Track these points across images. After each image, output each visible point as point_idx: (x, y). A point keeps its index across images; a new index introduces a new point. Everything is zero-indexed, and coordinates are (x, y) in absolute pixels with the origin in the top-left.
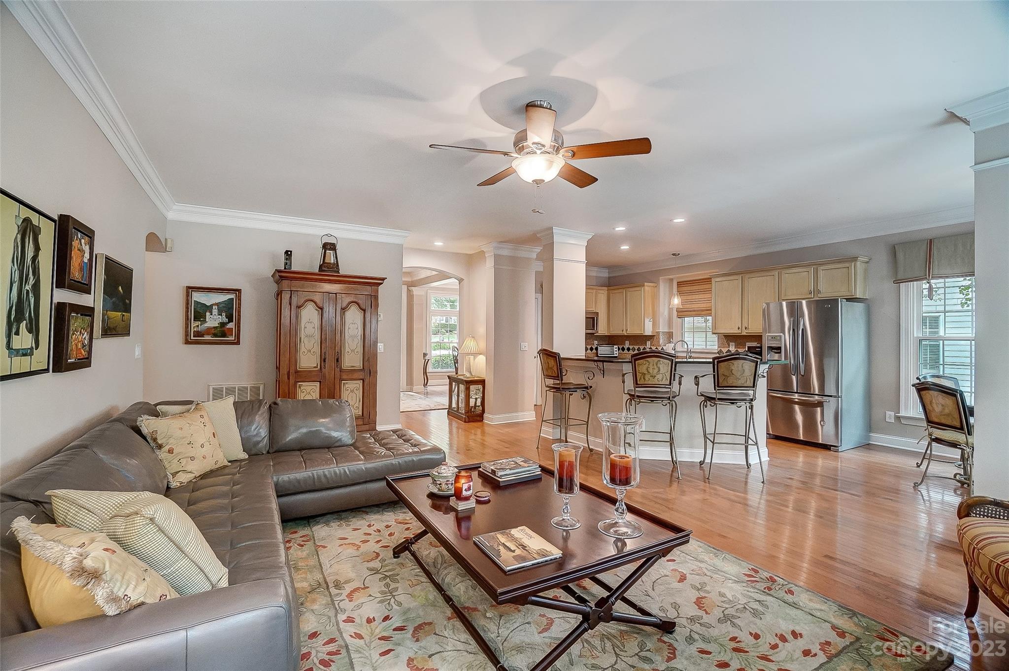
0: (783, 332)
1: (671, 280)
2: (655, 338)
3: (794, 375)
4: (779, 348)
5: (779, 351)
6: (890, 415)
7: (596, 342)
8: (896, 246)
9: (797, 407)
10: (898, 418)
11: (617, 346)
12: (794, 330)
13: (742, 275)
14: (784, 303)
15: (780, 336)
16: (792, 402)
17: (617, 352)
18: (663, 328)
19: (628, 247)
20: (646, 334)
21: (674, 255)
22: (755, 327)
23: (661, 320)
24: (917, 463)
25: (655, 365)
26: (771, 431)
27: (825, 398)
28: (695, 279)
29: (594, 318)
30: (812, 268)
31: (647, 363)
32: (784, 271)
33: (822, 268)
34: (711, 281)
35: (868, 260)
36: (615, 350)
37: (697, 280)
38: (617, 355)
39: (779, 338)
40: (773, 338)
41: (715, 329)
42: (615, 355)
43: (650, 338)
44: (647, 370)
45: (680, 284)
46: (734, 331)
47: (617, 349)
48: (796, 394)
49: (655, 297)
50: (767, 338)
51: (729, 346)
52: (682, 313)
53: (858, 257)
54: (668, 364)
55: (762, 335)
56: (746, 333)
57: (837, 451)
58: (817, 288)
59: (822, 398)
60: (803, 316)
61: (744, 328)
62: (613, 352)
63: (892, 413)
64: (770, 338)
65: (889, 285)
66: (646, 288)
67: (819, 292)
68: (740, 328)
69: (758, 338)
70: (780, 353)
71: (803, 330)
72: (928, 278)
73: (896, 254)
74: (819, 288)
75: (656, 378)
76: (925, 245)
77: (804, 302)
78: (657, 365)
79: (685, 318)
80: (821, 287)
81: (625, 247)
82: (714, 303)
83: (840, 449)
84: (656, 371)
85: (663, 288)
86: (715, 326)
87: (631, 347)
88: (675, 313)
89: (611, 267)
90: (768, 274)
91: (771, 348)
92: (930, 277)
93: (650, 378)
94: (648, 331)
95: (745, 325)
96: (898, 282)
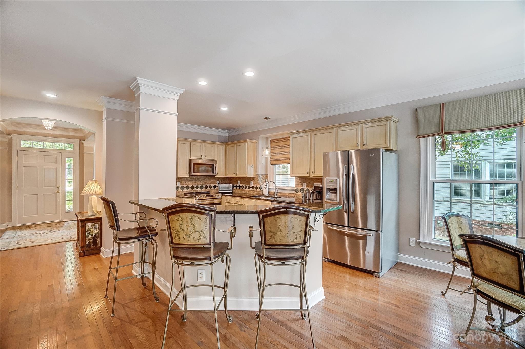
0: (338, 176)
1: (267, 138)
2: (256, 179)
3: (346, 212)
4: (335, 190)
5: (335, 192)
6: (412, 240)
7: (218, 182)
8: (418, 109)
9: (346, 238)
10: (418, 243)
11: (232, 185)
12: (346, 175)
13: (310, 132)
14: (339, 153)
15: (336, 180)
16: (343, 234)
17: (232, 189)
18: (261, 172)
19: (227, 109)
20: (249, 176)
21: (266, 118)
22: (319, 173)
23: (259, 167)
24: (442, 292)
25: (189, 222)
26: (328, 257)
27: (368, 232)
28: (280, 137)
29: (214, 164)
30: (359, 126)
31: (181, 219)
32: (339, 129)
33: (366, 126)
34: (290, 139)
35: (398, 121)
36: (230, 187)
37: (283, 138)
38: (232, 191)
39: (335, 181)
40: (331, 181)
41: (292, 173)
42: (230, 191)
43: (252, 179)
44: (181, 227)
45: (272, 141)
46: (305, 175)
47: (232, 187)
48: (347, 228)
49: (255, 150)
50: (326, 181)
51: (302, 185)
52: (274, 162)
53: (392, 117)
54: (206, 220)
55: (322, 178)
56: (313, 176)
57: (378, 277)
58: (363, 141)
59: (366, 232)
60: (352, 163)
61: (311, 173)
62: (229, 189)
63: (414, 239)
64: (328, 181)
65: (413, 140)
66: (249, 143)
67: (364, 145)
68: (309, 172)
69: (320, 180)
70: (336, 193)
71: (353, 174)
72: (441, 134)
73: (418, 115)
74: (364, 142)
75: (192, 237)
76: (439, 108)
77: (353, 152)
78: (191, 221)
79: (276, 165)
80: (365, 141)
81: (224, 109)
82: (292, 154)
83: (381, 275)
84: (191, 228)
85: (261, 143)
86: (292, 171)
87: (241, 185)
88: (269, 162)
89: (228, 129)
90: (328, 131)
91: (329, 189)
92: (443, 133)
93: (185, 237)
94: (250, 174)
95: (312, 170)
96: (419, 137)
